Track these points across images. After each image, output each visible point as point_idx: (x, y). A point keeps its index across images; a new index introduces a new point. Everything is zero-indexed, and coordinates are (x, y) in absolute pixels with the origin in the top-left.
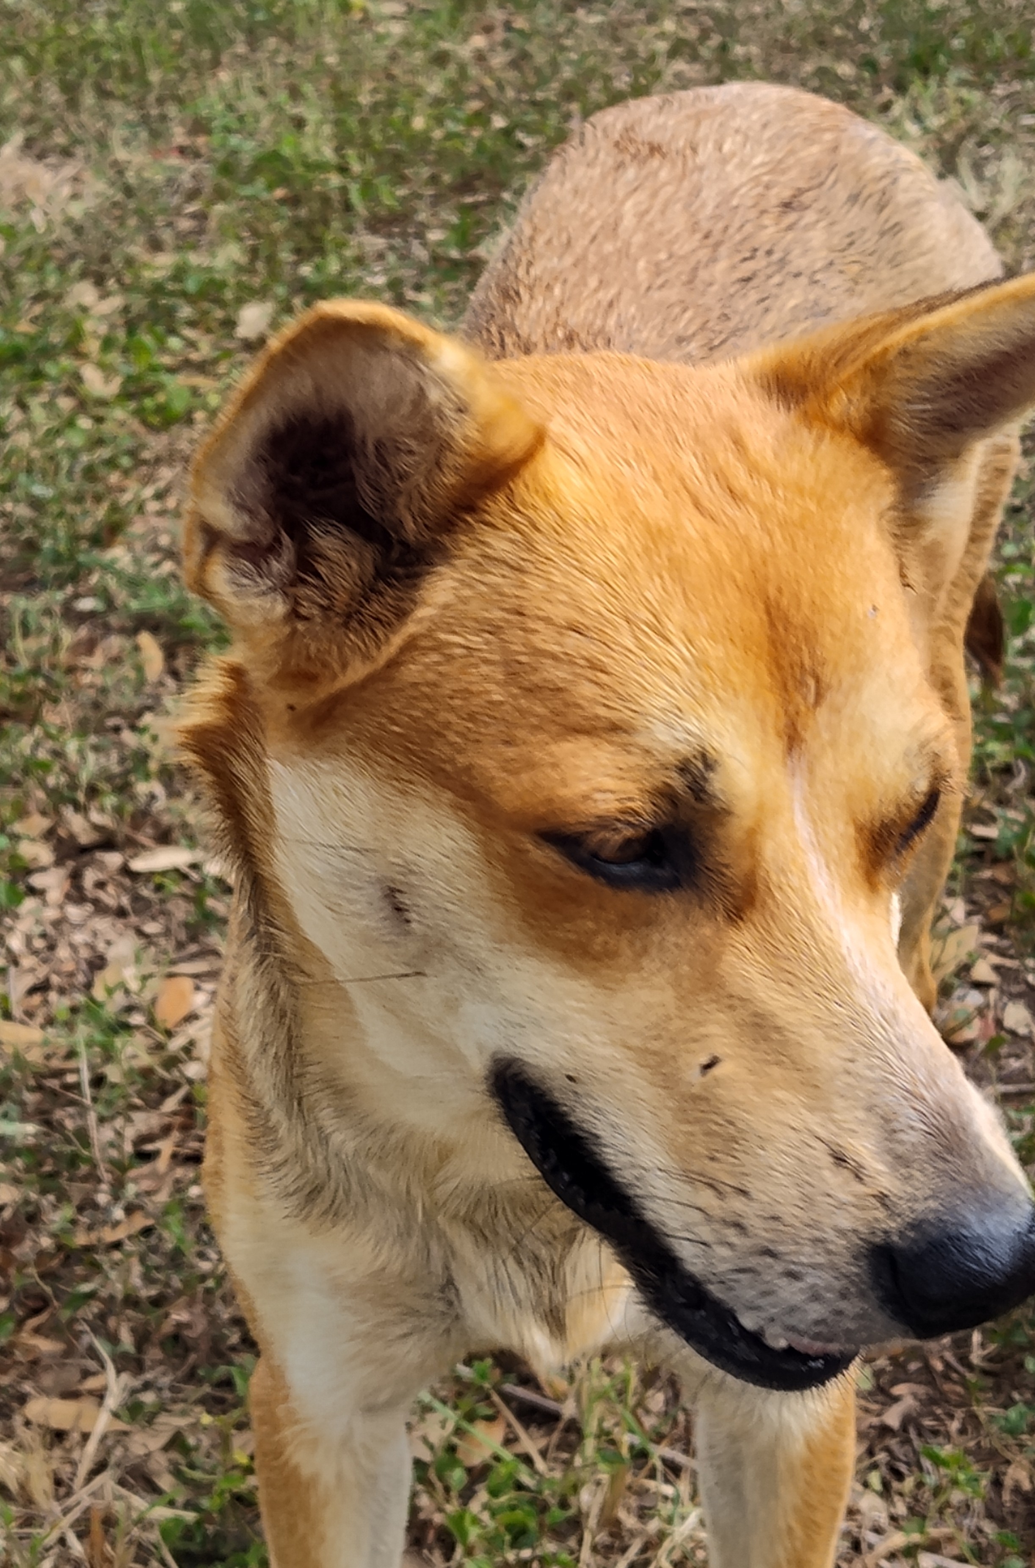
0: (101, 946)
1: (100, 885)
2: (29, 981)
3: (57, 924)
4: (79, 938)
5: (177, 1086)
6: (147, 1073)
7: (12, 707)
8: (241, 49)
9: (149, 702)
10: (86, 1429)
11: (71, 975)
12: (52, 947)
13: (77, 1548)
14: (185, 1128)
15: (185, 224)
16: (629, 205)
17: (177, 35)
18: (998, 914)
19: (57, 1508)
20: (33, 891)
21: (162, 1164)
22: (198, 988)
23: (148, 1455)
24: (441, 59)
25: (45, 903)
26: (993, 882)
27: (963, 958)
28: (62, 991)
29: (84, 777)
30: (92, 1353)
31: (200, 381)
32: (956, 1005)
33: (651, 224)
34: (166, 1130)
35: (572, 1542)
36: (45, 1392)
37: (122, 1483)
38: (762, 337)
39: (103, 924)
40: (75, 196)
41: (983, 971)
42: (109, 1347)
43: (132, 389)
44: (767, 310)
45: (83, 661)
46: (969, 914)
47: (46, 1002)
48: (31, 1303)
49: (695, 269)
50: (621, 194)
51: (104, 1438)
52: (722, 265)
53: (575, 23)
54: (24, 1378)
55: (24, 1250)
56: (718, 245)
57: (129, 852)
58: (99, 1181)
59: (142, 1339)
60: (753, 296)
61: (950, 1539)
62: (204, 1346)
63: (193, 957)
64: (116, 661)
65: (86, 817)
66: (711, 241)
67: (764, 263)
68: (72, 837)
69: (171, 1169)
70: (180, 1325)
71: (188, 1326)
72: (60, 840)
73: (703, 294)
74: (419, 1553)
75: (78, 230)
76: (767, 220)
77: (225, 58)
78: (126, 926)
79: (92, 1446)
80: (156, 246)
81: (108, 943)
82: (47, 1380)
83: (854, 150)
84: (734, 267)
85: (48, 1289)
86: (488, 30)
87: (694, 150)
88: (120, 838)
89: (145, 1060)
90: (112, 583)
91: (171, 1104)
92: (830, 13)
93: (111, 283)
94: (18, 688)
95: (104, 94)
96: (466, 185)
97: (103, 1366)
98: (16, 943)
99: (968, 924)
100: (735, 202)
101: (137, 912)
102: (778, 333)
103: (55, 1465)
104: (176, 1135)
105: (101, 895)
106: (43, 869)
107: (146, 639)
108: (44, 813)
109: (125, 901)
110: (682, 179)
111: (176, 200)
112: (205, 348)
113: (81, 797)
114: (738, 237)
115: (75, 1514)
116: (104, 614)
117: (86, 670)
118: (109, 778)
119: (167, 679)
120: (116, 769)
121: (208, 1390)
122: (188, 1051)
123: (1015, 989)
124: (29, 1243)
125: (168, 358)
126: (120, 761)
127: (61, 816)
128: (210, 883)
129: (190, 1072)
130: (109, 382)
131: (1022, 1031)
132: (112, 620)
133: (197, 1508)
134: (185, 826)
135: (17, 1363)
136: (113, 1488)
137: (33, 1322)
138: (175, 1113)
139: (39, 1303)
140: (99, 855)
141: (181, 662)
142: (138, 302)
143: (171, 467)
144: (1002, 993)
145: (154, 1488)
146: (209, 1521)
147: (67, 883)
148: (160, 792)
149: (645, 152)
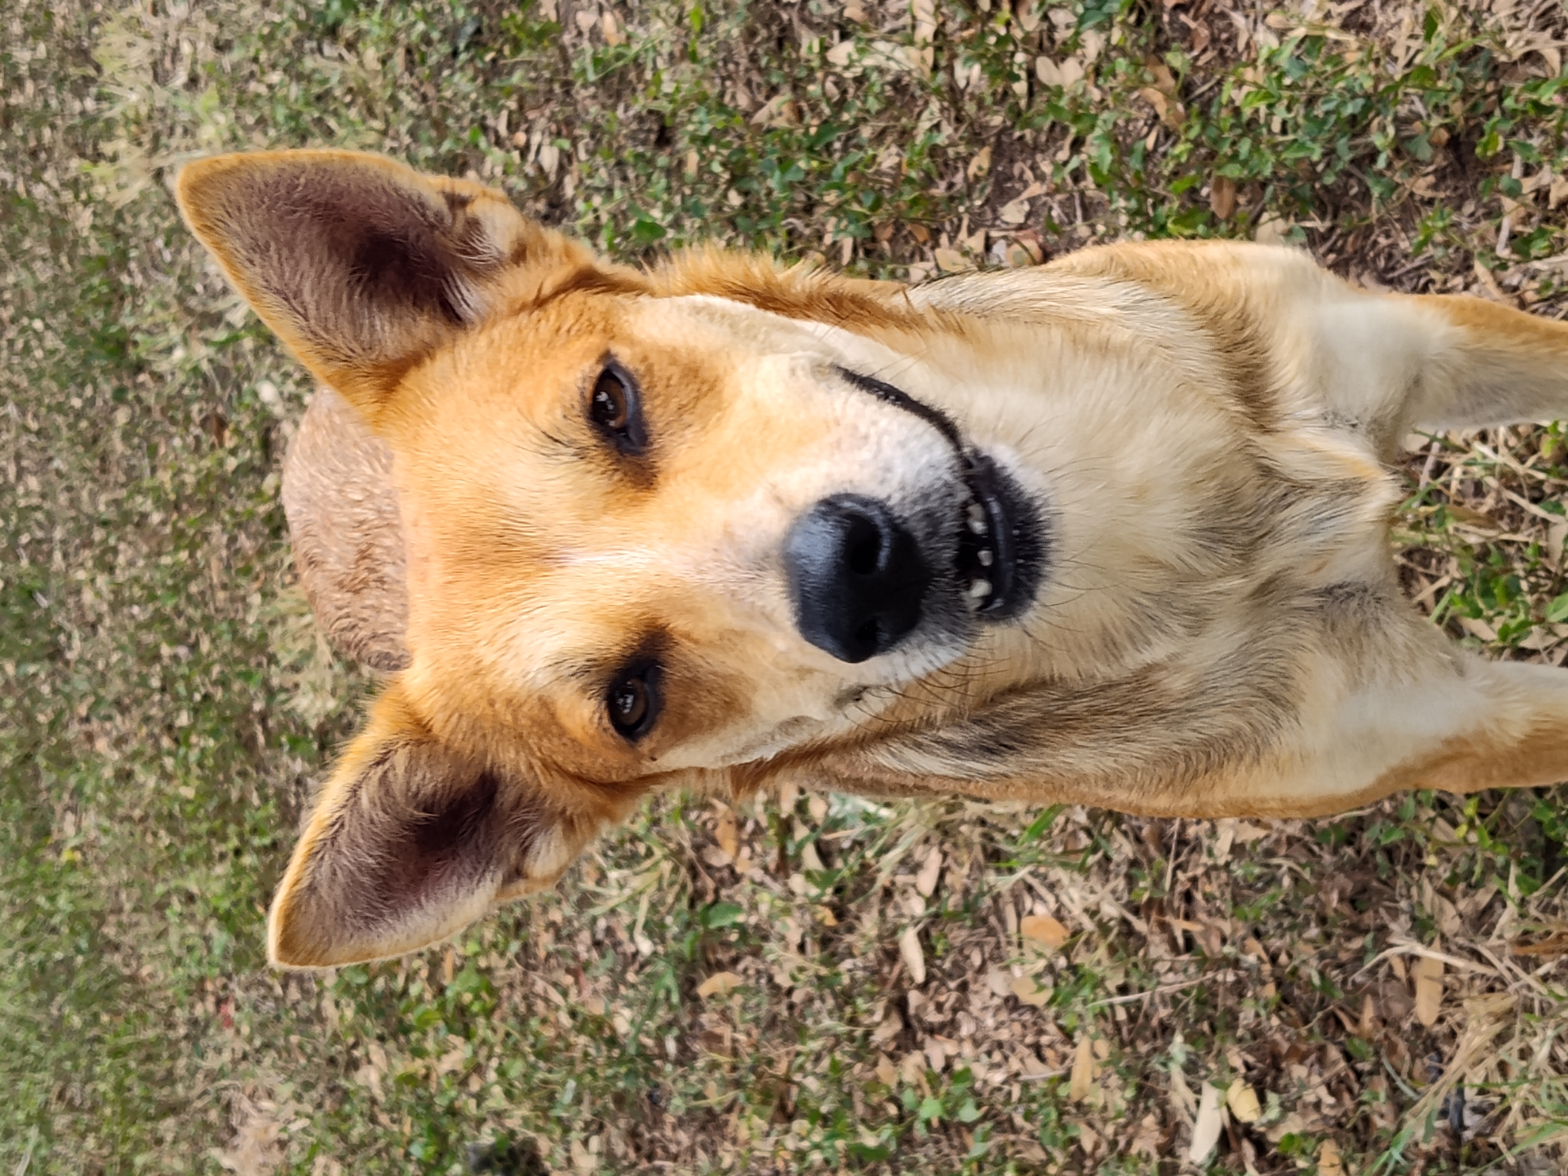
0: (996, 1001)
1: (939, 1007)
2: (1032, 1062)
3: (977, 1043)
4: (990, 1022)
5: (1124, 921)
6: (1112, 950)
7: (775, 1102)
8: (117, 958)
9: (763, 981)
10: (1442, 968)
11: (1024, 1026)
12: (1000, 1045)
13: (1549, 967)
14: (1161, 912)
15: (294, 993)
17: (105, 1018)
18: (923, 236)
19: (1514, 987)
20: (948, 1066)
21: (1194, 928)
22: (1031, 913)
23: (1461, 916)
24: (125, 776)
25: (959, 1055)
26: (893, 240)
28: (1041, 1032)
30: (1373, 971)
31: (447, 967)
34: (1164, 927)
35: (1512, 549)
36: (1410, 1008)
37: (1488, 934)
39: (976, 1003)
40: (270, 1095)
41: (976, 243)
42: (1369, 956)
43: (459, 1026)
45: (727, 1043)
46: (923, 258)
47: (1051, 1046)
51: (1449, 952)
53: (81, 660)
54: (1399, 1030)
55: (1284, 1040)
57: (906, 985)
58: (1214, 981)
59: (1357, 930)
61: (1482, 238)
62: (1359, 876)
63: (1002, 921)
64: (725, 1016)
65: (878, 1025)
68: (896, 1037)
69: (1199, 921)
70: (1341, 900)
71: (1342, 893)
72: (898, 1048)
75: (307, 1088)
77: (127, 972)
78: (976, 981)
79: (1457, 962)
80: (318, 1016)
81: (993, 994)
82: (1398, 1008)
85: (1320, 1014)
86: (90, 737)
87: (362, 522)
88: (895, 994)
89: (1102, 952)
90: (651, 1025)
91: (1140, 925)
92: (65, 433)
93: (357, 1053)
94: (757, 1098)
95: (170, 1078)
96: (249, 744)
97: (1385, 960)
98: (997, 1077)
99: (932, 258)
101: (964, 971)
103: (1475, 993)
104: (1169, 918)
105: (948, 1006)
106: (927, 1059)
107: (704, 990)
108: (875, 1064)
109: (953, 985)
111: (270, 1004)
112: (420, 965)
113: (859, 1032)
115: (1518, 970)
116: (682, 1029)
117: (734, 1040)
118: (840, 1008)
119: (741, 967)
120: (830, 1003)
121: (1399, 868)
122: (1093, 913)
123: (989, 215)
124: (1278, 1037)
125: (428, 996)
126: (823, 1000)
127: (877, 1048)
128: (933, 909)
129: (1111, 910)
130: (455, 1047)
131: (1026, 207)
132: (686, 1021)
133: (1506, 867)
134: (880, 938)
135: (1386, 1037)
136: (1493, 941)
137: (1349, 1027)
138: (1148, 920)
139: (1332, 1022)
140: (912, 1011)
141: (724, 956)
142: (373, 1026)
143: (533, 984)
144: (993, 226)
145: (1490, 907)
146: (1516, 855)
147: (939, 1037)
148: (847, 964)
149: (367, 563)
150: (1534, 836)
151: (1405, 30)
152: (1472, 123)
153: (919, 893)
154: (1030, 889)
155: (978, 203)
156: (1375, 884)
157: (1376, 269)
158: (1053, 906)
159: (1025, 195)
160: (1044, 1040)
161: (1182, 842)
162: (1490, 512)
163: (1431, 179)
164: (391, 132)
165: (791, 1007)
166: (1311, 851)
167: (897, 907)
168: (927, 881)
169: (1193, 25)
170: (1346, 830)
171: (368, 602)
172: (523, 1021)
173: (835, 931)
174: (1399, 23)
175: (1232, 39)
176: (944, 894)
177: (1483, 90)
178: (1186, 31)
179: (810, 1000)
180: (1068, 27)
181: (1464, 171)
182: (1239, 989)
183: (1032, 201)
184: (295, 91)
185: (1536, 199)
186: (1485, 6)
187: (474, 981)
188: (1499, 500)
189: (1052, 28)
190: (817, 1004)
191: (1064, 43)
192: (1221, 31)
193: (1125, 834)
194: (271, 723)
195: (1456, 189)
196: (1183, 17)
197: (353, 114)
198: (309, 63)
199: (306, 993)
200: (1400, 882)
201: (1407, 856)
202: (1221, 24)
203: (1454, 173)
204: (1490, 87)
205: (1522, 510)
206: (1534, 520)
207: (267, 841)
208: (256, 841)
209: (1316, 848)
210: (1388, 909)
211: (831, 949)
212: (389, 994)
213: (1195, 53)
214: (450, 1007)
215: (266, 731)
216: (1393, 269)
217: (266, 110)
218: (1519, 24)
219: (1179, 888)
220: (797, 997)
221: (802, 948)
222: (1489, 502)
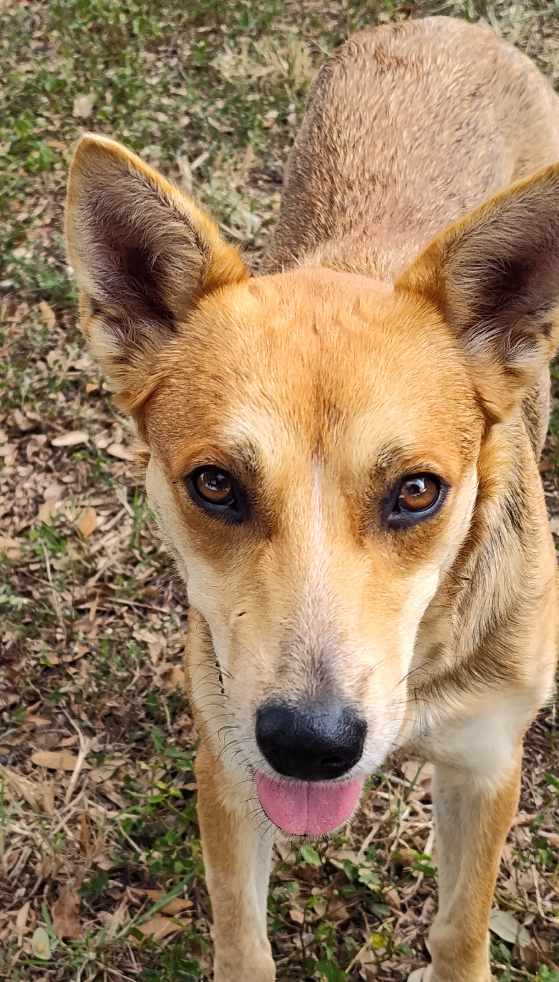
0: (40, 490)
1: (36, 454)
3: (13, 476)
4: (27, 485)
5: (94, 572)
6: (76, 563)
9: (50, 344)
10: (69, 769)
11: (24, 507)
12: (12, 491)
13: (71, 835)
14: (102, 596)
15: (35, 45)
16: (392, 97)
19: (57, 813)
21: (91, 616)
22: (98, 515)
23: (102, 782)
28: (21, 517)
29: (23, 391)
30: (67, 725)
31: (57, 144)
33: (406, 109)
34: (92, 597)
36: (42, 747)
37: (91, 798)
38: (469, 175)
39: (39, 477)
42: (78, 723)
43: (17, 149)
44: (470, 158)
45: (10, 319)
47: (13, 523)
48: (28, 698)
49: (433, 137)
50: (386, 90)
51: (81, 774)
52: (446, 133)
54: (28, 740)
55: (21, 667)
56: (443, 121)
57: (50, 434)
58: (58, 626)
59: (92, 717)
60: (463, 151)
62: (127, 720)
63: (93, 496)
64: (26, 318)
65: (24, 414)
66: (439, 119)
67: (466, 131)
68: (16, 426)
69: (95, 619)
70: (111, 708)
71: (116, 708)
72: (9, 427)
73: (439, 151)
76: (465, 104)
78: (53, 478)
79: (74, 778)
80: (23, 59)
81: (45, 488)
82: (42, 740)
83: (504, 60)
84: (452, 134)
85: (38, 691)
87: (421, 62)
88: (44, 427)
89: (75, 557)
90: (21, 271)
91: (92, 582)
97: (75, 732)
100: (448, 95)
101: (59, 471)
102: (477, 172)
103: (53, 789)
104: (97, 600)
105: (36, 459)
106: (2, 445)
107: (44, 305)
109: (50, 463)
110: (417, 81)
111: (29, 28)
112: (57, 125)
113: (20, 402)
114: (452, 116)
115: (69, 816)
116: (18, 290)
118: (34, 391)
119: (59, 330)
120: (37, 386)
121: (134, 745)
122: (101, 552)
124: (23, 664)
125: (37, 130)
126: (39, 381)
127: (9, 414)
128: (99, 453)
129: (102, 563)
132: (23, 293)
133: (135, 812)
134: (80, 419)
135: (24, 732)
136: (87, 801)
137: (30, 709)
138: (96, 587)
139: (33, 698)
140: (33, 436)
141: (66, 319)
142: (16, 94)
143: (46, 198)
145: (109, 801)
146: (144, 818)
147: (16, 452)
148: (61, 397)
149: (394, 64)
150: (155, 831)
153: (109, 445)
154: (114, 515)
156: (123, 729)
158: (103, 528)
160: (16, 519)
161: (146, 611)
165: (34, 361)
166: (142, 691)
167: (99, 431)
168: (117, 450)
170: (156, 713)
171: (368, 64)
172: (21, 189)
173: (83, 391)
176: (109, 461)
179: (39, 372)
182: (52, 641)
187: (47, 159)
190: (36, 377)
193: (151, 575)
199: (36, 52)
200: (123, 745)
201: (140, 751)
206: (358, 842)
207: (136, 30)
208: (136, 24)
209: (144, 694)
210: (105, 737)
211: (72, 388)
212: (37, 105)
214: (29, 143)
219: (116, 607)
220: (41, 365)
221: (72, 369)
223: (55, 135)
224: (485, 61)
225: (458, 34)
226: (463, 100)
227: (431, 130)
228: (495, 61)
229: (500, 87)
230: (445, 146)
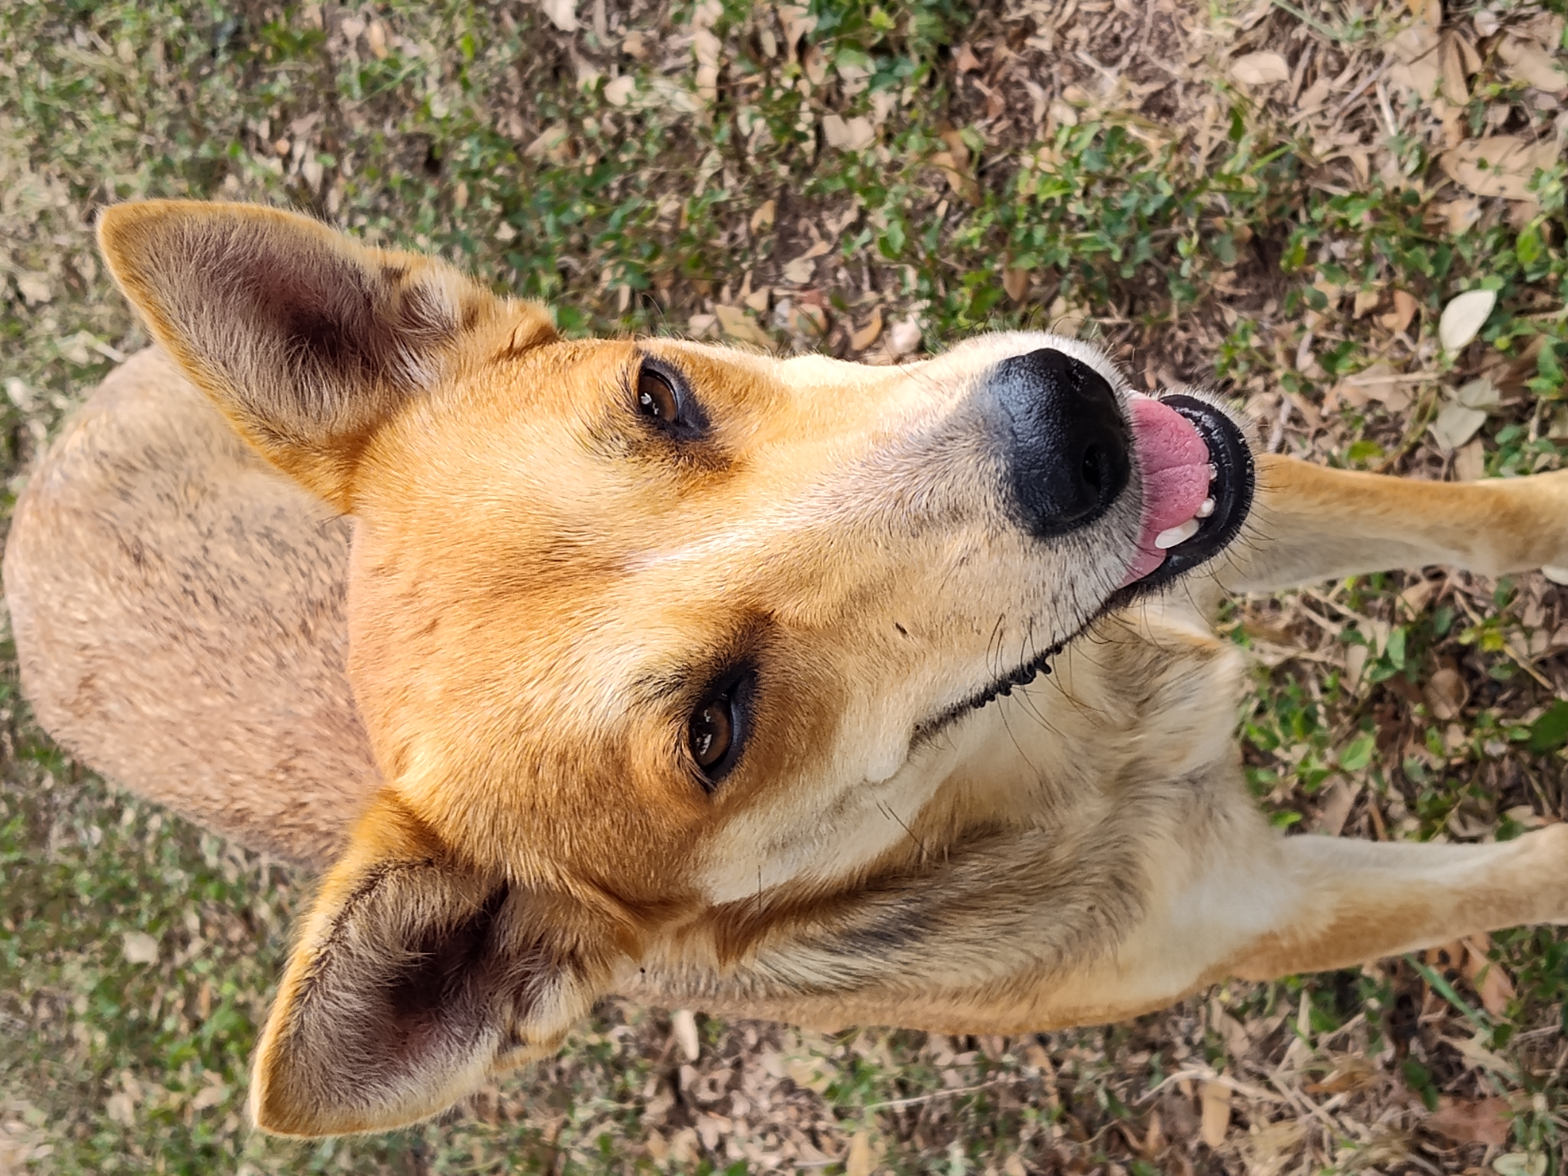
0: (772, 1083)
1: (713, 1086)
2: (808, 1148)
3: (751, 1123)
6: (892, 1043)
7: (542, 1170)
10: (1229, 1093)
11: (800, 1110)
12: (774, 1128)
13: (1339, 1099)
15: (44, 1012)
16: (147, 710)
18: (704, 286)
19: (1304, 1118)
20: (721, 1146)
23: (1250, 1037)
25: (732, 1134)
26: (672, 289)
27: (751, 321)
28: (817, 1117)
29: (613, 1106)
31: (204, 999)
32: (790, 325)
35: (1308, 667)
36: (1195, 1130)
37: (1277, 1061)
38: (269, 585)
39: (750, 1083)
40: (19, 1117)
41: (758, 301)
42: (1157, 1077)
43: (215, 1061)
44: (243, 579)
46: (704, 311)
47: (827, 1133)
48: (1115, 1142)
50: (136, 717)
51: (1236, 1078)
52: (204, 624)
54: (1184, 1148)
55: (1066, 1152)
56: (185, 629)
57: (680, 1060)
59: (1143, 1044)
60: (230, 593)
61: (1284, 341)
65: (650, 1100)
66: (180, 634)
67: (198, 583)
68: (667, 1113)
72: (671, 1122)
74: (1324, 799)
75: (58, 1115)
76: (154, 579)
78: (750, 1059)
79: (1245, 1088)
80: (71, 1041)
81: (768, 1076)
82: (1184, 1126)
83: (77, 494)
84: (204, 612)
85: (1104, 1128)
87: (85, 647)
88: (667, 1069)
89: (882, 1045)
93: (110, 1082)
94: (523, 1165)
97: (1172, 1083)
98: (771, 1161)
99: (713, 312)
100: (139, 611)
101: (738, 1052)
102: (264, 568)
103: (1263, 1121)
105: (721, 1084)
106: (700, 1137)
108: (646, 1138)
109: (727, 1062)
110: (119, 662)
111: (21, 1023)
112: (175, 995)
113: (631, 1107)
114: (174, 608)
115: (1309, 1102)
117: (500, 1101)
118: (609, 1077)
120: (600, 1072)
123: (772, 272)
124: (1059, 1147)
125: (184, 1027)
126: (592, 1069)
127: (649, 1124)
130: (211, 1085)
131: (812, 267)
133: (1298, 994)
135: (1172, 1156)
136: (1283, 1069)
137: (1133, 1142)
139: (1116, 1137)
140: (684, 1087)
142: (126, 1057)
144: (776, 284)
145: (1280, 1032)
147: (712, 1115)
148: (619, 1030)
149: (90, 692)
151: (1208, 121)
152: (1276, 221)
155: (762, 257)
157: (1174, 364)
159: (811, 253)
162: (1288, 628)
163: (1232, 275)
164: (147, 127)
169: (987, 92)
171: (90, 729)
174: (1203, 111)
175: (1028, 110)
177: (1287, 191)
178: (980, 97)
179: (578, 1067)
180: (857, 81)
181: (1266, 269)
182: (1020, 1093)
183: (818, 260)
184: (45, 79)
185: (1340, 307)
186: (1291, 100)
187: (232, 1019)
188: (1296, 615)
189: (840, 81)
190: (585, 1074)
191: (853, 99)
192: (1017, 100)
194: (20, 733)
195: (1258, 286)
196: (977, 83)
197: (106, 107)
198: (59, 51)
199: (57, 1017)
202: (1016, 92)
203: (1256, 271)
204: (1296, 186)
205: (1319, 628)
206: (1332, 639)
210: (1175, 1023)
211: (601, 1014)
212: (143, 1025)
213: (990, 121)
214: (206, 1046)
215: (15, 740)
216: (1191, 364)
217: (15, 94)
218: (1326, 123)
220: (566, 1063)
222: (1285, 619)
223: (191, 993)
224: (79, 532)
225: (35, 569)
226: (147, 584)
227: (201, 652)
228: (77, 513)
229: (121, 507)
230: (226, 630)
